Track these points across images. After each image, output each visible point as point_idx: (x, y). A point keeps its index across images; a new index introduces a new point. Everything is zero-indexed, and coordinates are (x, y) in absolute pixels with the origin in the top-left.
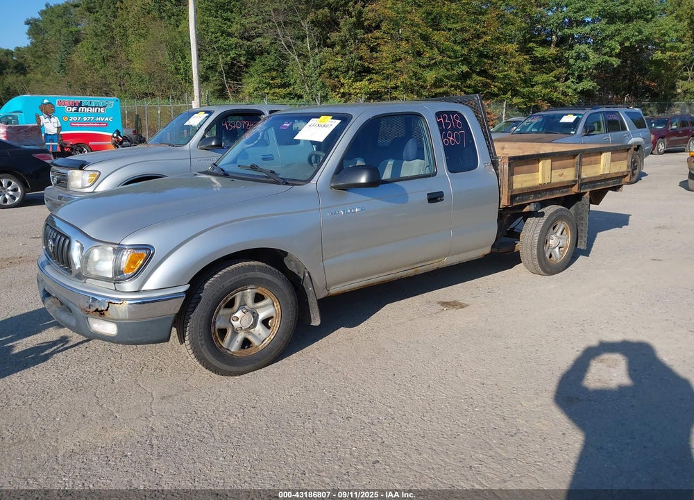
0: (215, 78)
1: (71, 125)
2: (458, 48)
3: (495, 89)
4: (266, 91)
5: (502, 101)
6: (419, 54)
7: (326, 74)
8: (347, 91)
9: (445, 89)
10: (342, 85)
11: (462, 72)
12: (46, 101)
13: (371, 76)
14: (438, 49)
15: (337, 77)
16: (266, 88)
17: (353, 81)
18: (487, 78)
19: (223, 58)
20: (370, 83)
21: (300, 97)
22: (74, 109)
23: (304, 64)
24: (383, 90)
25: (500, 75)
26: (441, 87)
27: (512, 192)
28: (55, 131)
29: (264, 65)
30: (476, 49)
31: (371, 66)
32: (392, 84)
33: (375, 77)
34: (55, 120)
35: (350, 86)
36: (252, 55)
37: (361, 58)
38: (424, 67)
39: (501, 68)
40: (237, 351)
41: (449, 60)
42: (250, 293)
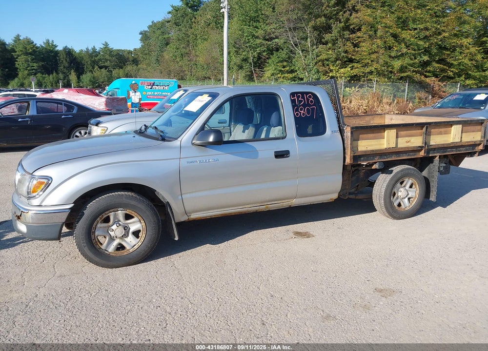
0: (246, 67)
1: (148, 97)
2: (421, 43)
3: (451, 74)
4: (279, 76)
5: (456, 82)
6: (390, 48)
7: (321, 62)
8: (335, 75)
9: (408, 73)
10: (331, 71)
11: (423, 60)
12: (133, 82)
13: (354, 64)
14: (406, 44)
15: (328, 65)
16: (279, 73)
17: (339, 68)
18: (444, 65)
19: (252, 53)
20: (352, 69)
21: (302, 79)
22: (150, 87)
23: (306, 57)
24: (361, 74)
25: (455, 63)
26: (406, 72)
27: (354, 153)
28: (137, 101)
29: (278, 58)
30: (436, 43)
31: (353, 57)
32: (368, 70)
33: (355, 65)
34: (138, 94)
35: (337, 72)
36: (271, 51)
37: (346, 52)
38: (393, 58)
39: (457, 58)
40: (113, 252)
41: (413, 52)
42: (120, 214)
